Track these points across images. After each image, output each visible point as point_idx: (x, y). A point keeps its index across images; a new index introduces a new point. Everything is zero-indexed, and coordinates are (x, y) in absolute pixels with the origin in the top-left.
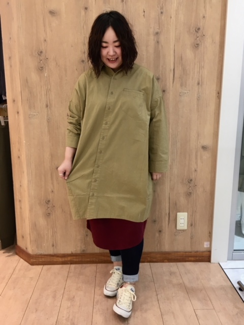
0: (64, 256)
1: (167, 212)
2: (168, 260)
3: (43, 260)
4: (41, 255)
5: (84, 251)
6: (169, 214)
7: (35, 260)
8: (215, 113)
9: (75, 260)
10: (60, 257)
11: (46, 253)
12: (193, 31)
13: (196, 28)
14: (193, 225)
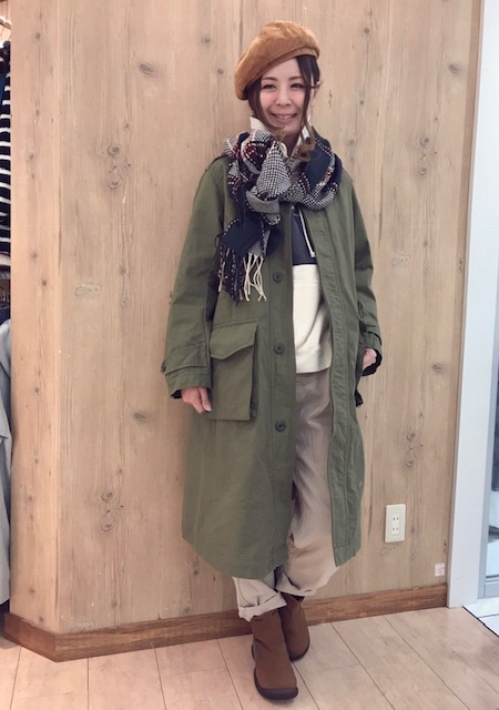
0: (140, 628)
1: (368, 505)
2: (367, 612)
3: (88, 644)
4: (82, 633)
5: (187, 610)
6: (371, 509)
7: (66, 648)
9: (166, 635)
10: (131, 633)
11: (97, 626)
12: (417, 144)
13: (422, 139)
14: (416, 530)
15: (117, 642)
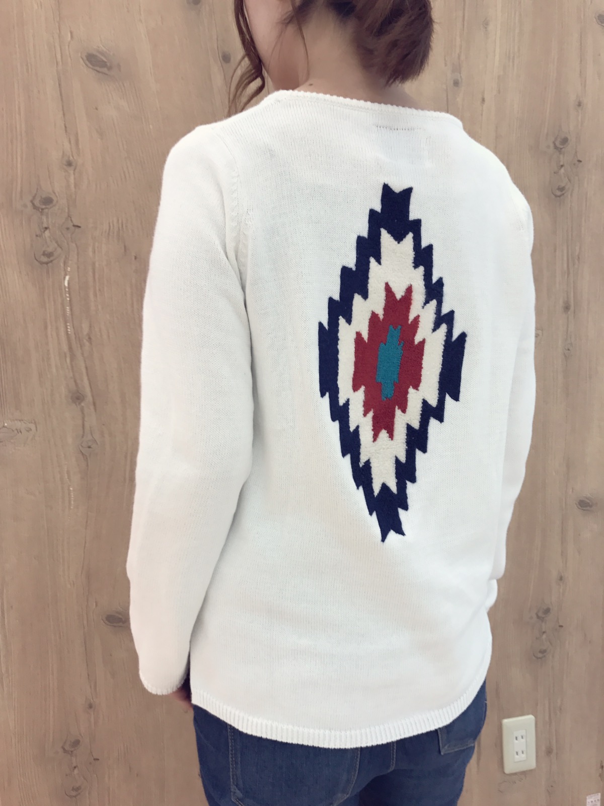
12: (548, 147)
13: (556, 139)
14: (555, 751)
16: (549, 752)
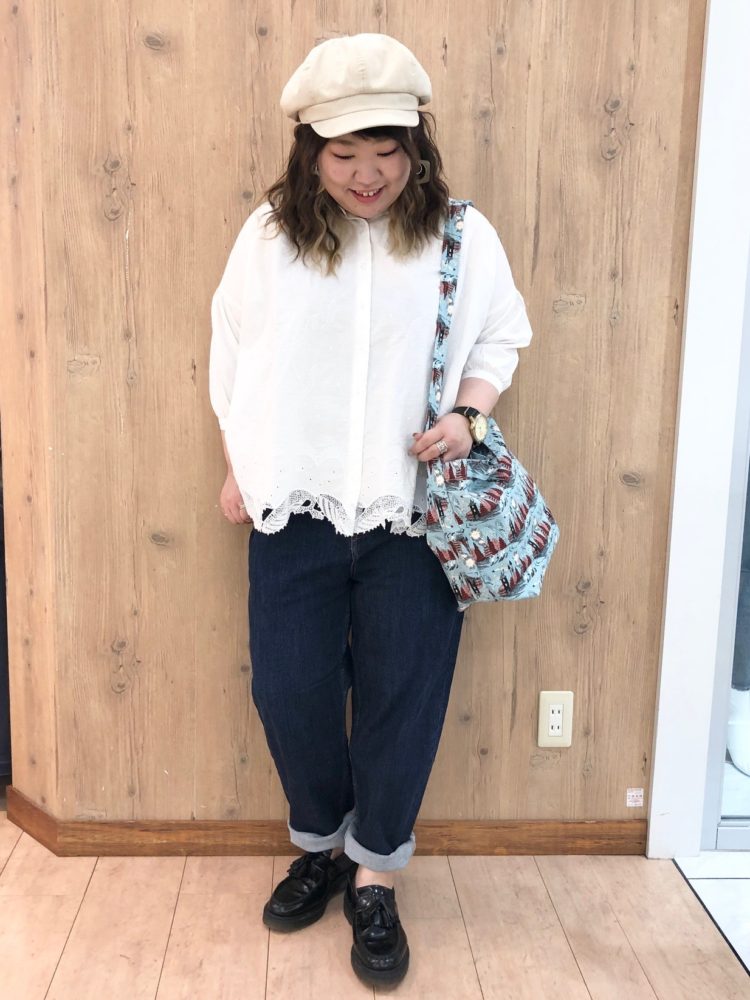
0: (166, 827)
1: (509, 687)
2: (507, 847)
3: (99, 838)
4: (90, 822)
5: (231, 812)
6: (514, 694)
7: (69, 840)
8: (665, 371)
9: (202, 841)
10: (154, 831)
11: (109, 816)
12: (599, 110)
13: (607, 102)
14: (592, 733)
15: (137, 841)
16: (587, 733)
